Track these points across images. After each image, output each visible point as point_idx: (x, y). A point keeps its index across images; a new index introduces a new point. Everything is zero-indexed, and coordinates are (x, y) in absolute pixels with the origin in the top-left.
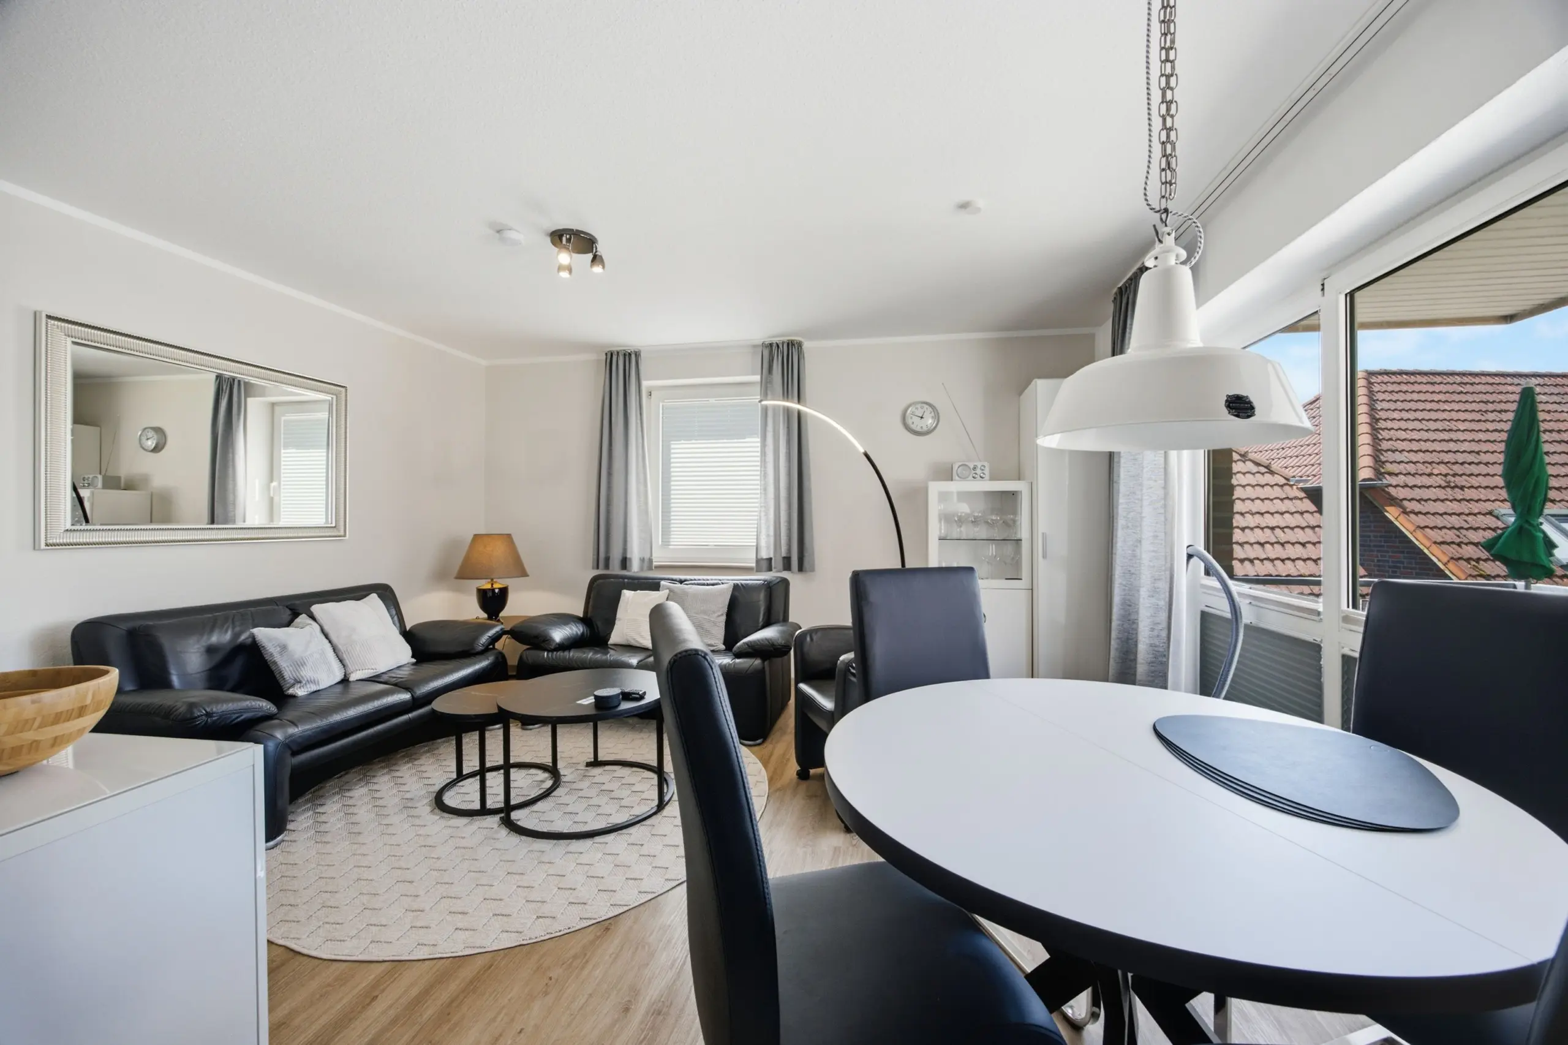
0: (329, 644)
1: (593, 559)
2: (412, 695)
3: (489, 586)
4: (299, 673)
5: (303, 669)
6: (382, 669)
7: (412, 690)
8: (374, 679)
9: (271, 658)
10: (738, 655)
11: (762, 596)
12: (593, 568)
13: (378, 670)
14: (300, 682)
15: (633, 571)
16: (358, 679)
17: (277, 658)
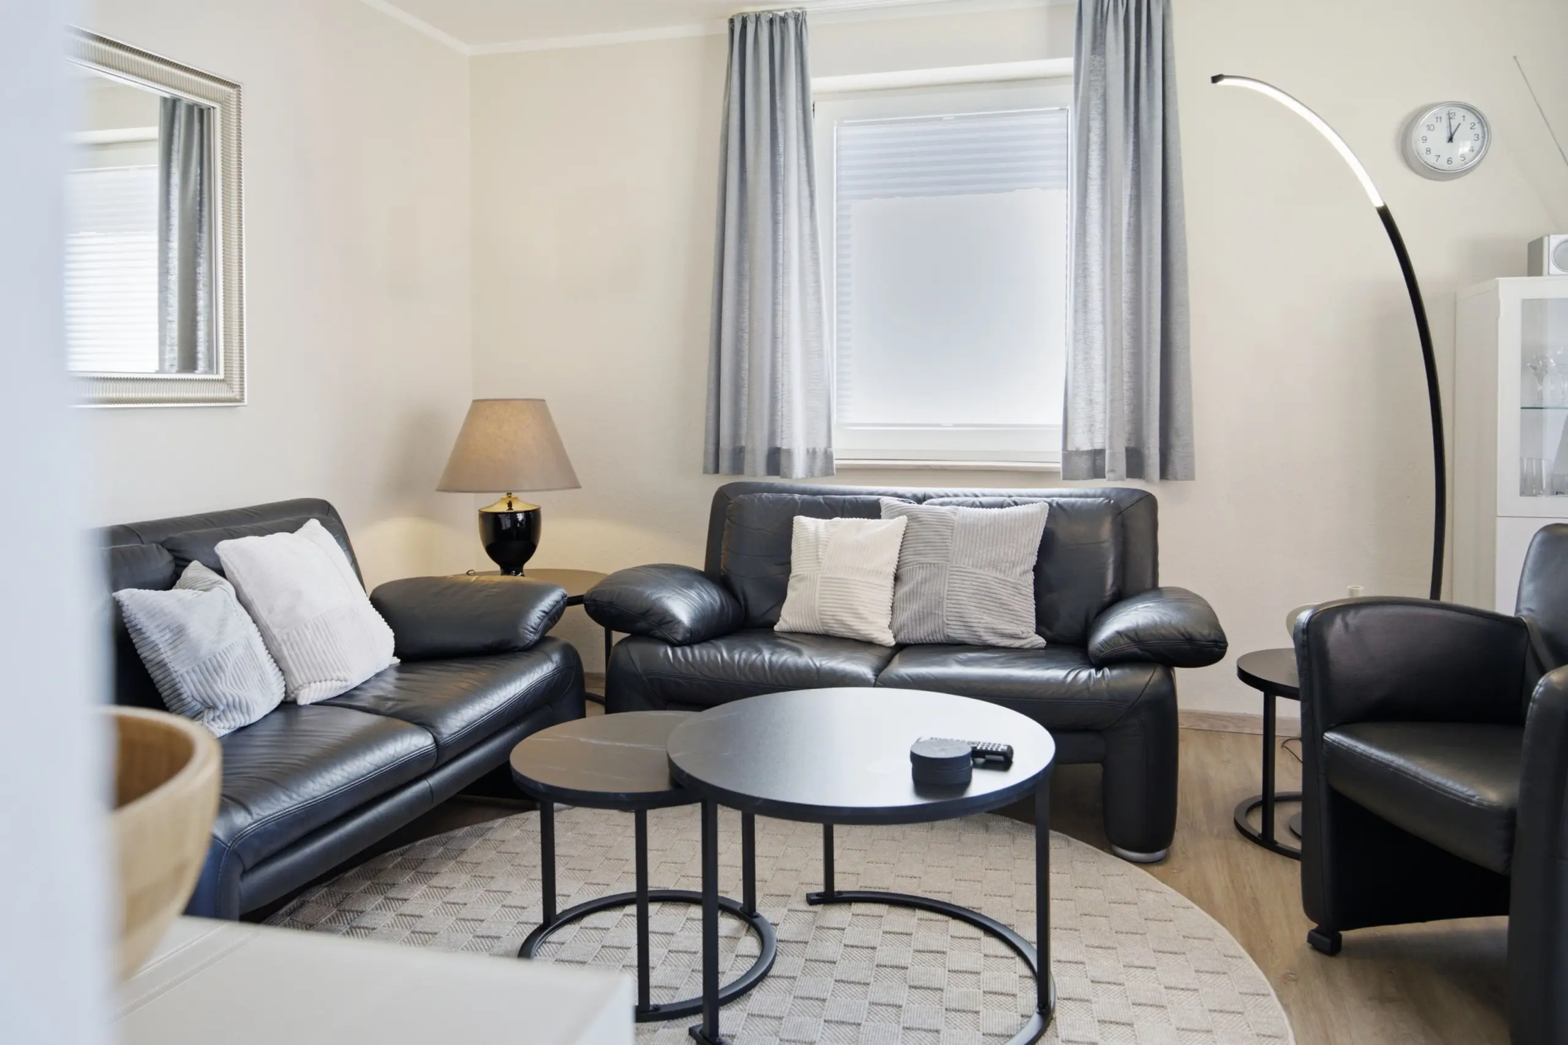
0: (254, 625)
1: (706, 452)
2: (436, 740)
3: (503, 508)
4: (212, 688)
5: (217, 678)
6: (355, 680)
7: (432, 727)
8: (345, 701)
9: (154, 655)
10: (1099, 663)
11: (1106, 530)
12: (706, 471)
13: (349, 683)
14: (214, 707)
15: (794, 476)
16: (314, 701)
17: (166, 654)
